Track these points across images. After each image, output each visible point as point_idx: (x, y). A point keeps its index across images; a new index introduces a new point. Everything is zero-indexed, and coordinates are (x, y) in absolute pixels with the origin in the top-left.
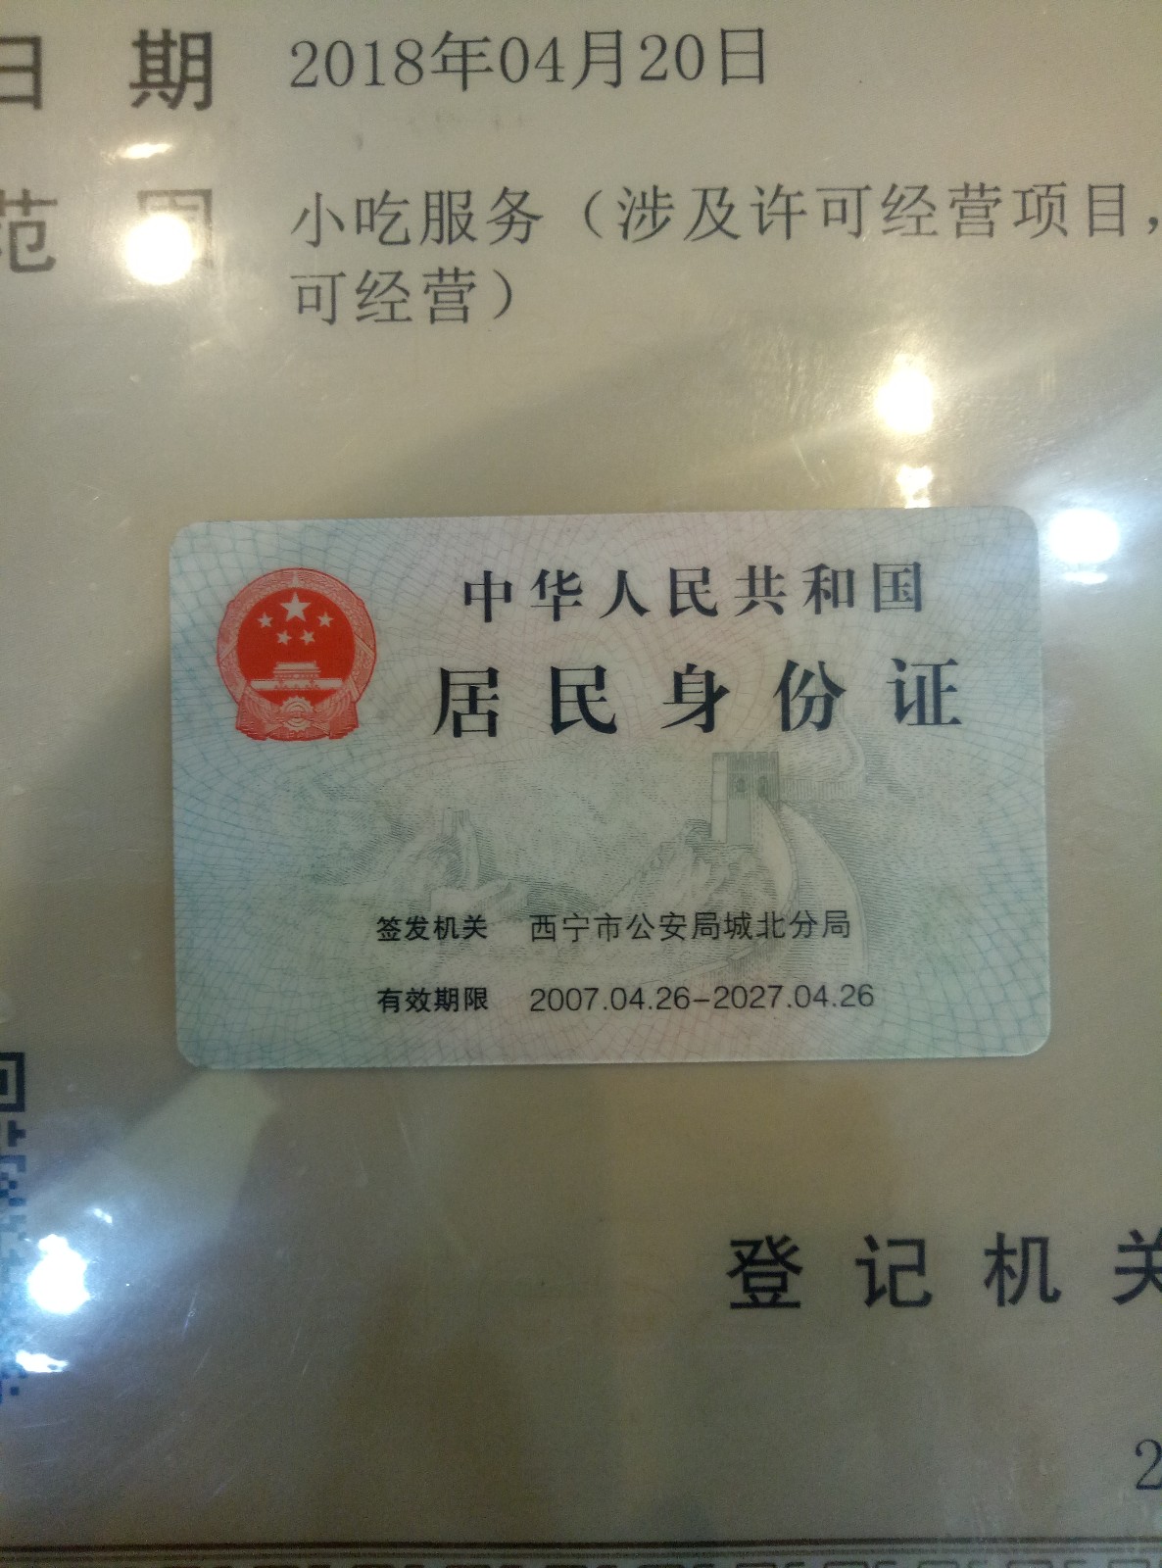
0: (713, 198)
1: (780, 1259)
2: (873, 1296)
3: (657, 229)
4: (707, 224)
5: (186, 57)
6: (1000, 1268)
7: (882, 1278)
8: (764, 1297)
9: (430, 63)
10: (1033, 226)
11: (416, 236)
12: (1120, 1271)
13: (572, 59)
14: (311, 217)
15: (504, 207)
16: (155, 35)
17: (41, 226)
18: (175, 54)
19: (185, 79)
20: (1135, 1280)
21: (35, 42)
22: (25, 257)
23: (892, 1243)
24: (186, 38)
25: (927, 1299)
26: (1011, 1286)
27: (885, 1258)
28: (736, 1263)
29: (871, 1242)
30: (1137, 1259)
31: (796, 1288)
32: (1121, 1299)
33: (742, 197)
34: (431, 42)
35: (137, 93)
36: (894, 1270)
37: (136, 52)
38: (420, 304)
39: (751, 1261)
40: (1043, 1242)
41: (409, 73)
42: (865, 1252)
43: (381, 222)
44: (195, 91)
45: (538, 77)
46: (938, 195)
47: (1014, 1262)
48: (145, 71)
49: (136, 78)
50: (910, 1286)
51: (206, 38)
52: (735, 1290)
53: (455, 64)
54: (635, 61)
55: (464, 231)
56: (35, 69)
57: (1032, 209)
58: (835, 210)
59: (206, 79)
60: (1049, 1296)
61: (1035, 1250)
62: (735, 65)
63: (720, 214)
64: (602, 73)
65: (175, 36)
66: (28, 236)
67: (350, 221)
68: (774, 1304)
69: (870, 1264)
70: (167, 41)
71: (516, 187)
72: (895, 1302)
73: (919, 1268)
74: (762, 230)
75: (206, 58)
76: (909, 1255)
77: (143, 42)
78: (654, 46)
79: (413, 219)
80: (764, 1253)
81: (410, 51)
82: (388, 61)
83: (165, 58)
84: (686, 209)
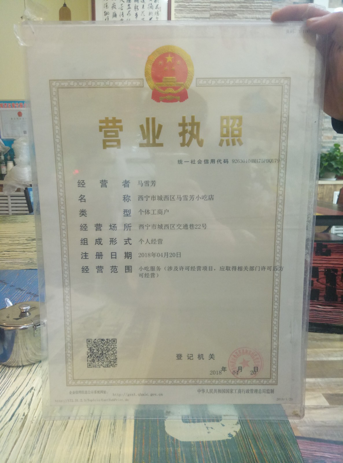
0: (176, 267)
1: (180, 356)
2: (188, 359)
3: (171, 270)
4: (175, 269)
5: (129, 254)
6: (199, 357)
7: (189, 357)
8: (179, 359)
9: (151, 255)
10: (204, 270)
11: (150, 270)
12: (209, 357)
13: (164, 255)
14: (140, 269)
15: (158, 268)
16: (126, 252)
17: (116, 269)
18: (128, 254)
19: (129, 256)
20: (210, 358)
21: (116, 253)
22: (115, 271)
23: (190, 354)
24: (129, 253)
25: (193, 359)
26: (200, 358)
27: (189, 356)
28: (177, 356)
29: (188, 354)
30: (211, 356)
31: (182, 358)
32: (209, 359)
33: (178, 267)
34: (151, 253)
35: (125, 257)
36: (190, 357)
37: (125, 254)
38: (150, 276)
39: (178, 356)
40: (203, 355)
41: (149, 256)
42: (188, 355)
43: (147, 269)
44: (130, 257)
45: (161, 257)
46: (196, 267)
47: (200, 356)
48: (126, 256)
49: (125, 256)
50: (191, 358)
51: (131, 253)
52: (177, 358)
53: (153, 255)
54: (169, 255)
55: (154, 270)
56: (116, 255)
57: (204, 268)
58: (187, 269)
59: (131, 256)
60: (203, 359)
61: (202, 355)
62: (178, 256)
63: (176, 269)
64: (166, 256)
65: (128, 252)
66: (115, 270)
67: (144, 269)
68: (180, 359)
69: (188, 356)
70: (127, 253)
71: (159, 266)
72: (190, 359)
73: (192, 356)
74: (180, 270)
75: (131, 254)
76: (191, 355)
77: (125, 253)
78: (171, 254)
79: (149, 269)
80: (179, 355)
81: (149, 254)
82: (147, 255)
83: (127, 254)
84: (173, 268)
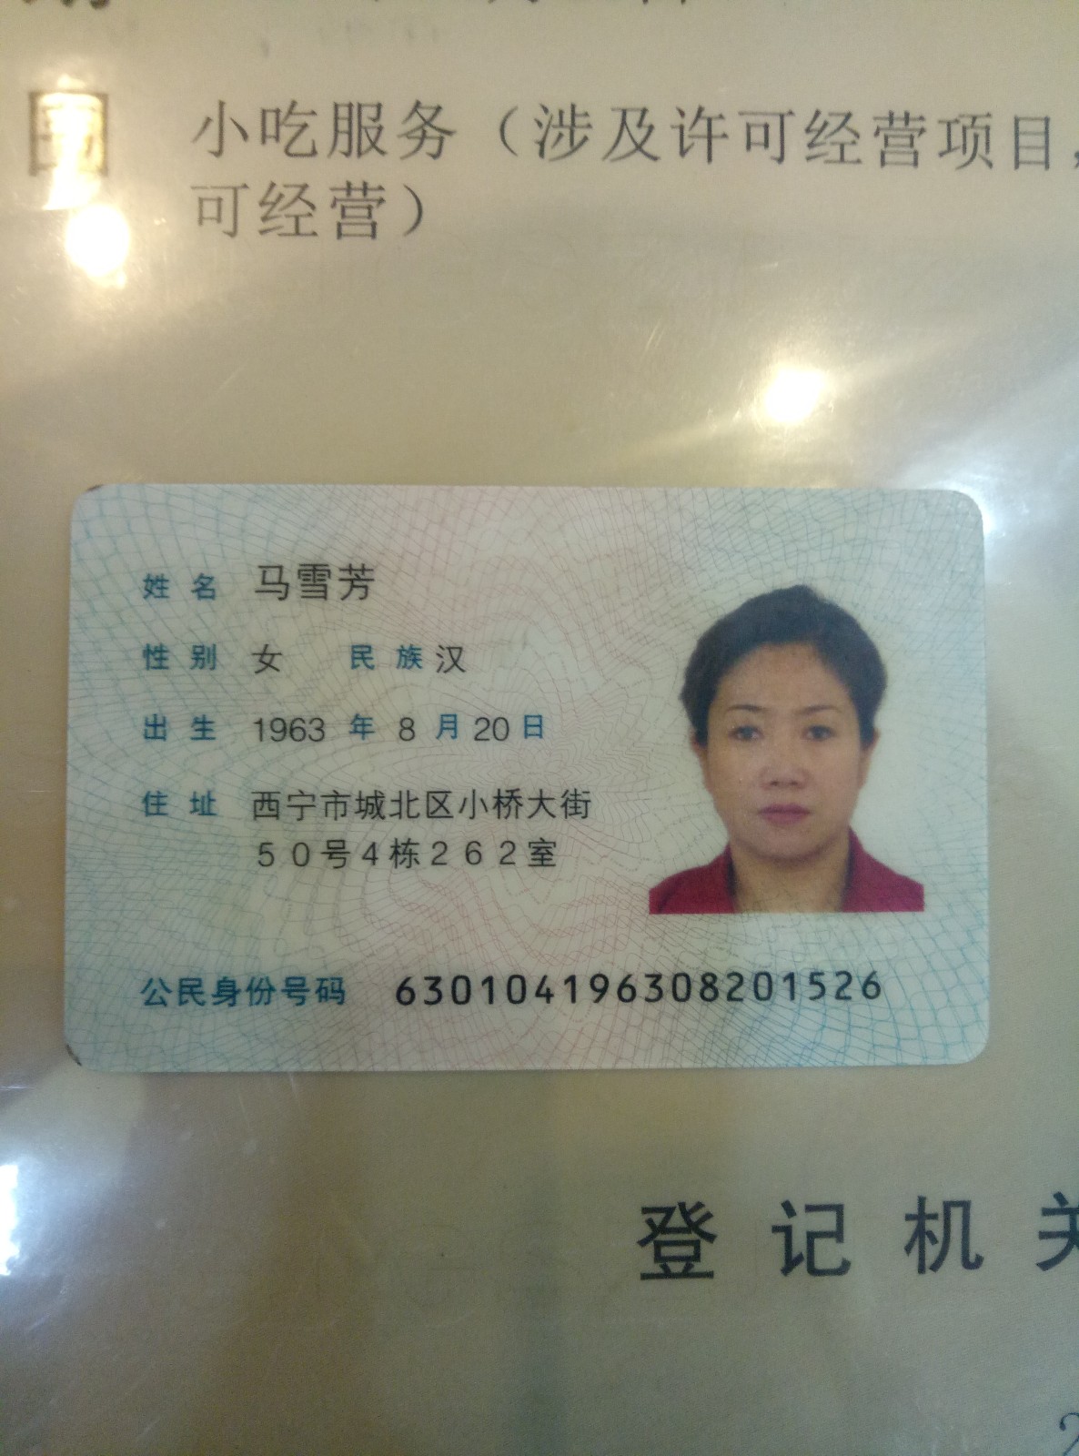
0: (632, 119)
1: (693, 1227)
2: (790, 1264)
3: (574, 148)
4: (626, 145)
6: (921, 1234)
7: (799, 1245)
8: (677, 1267)
10: (956, 158)
11: (324, 148)
12: (1044, 1235)
14: (214, 127)
15: (416, 121)
23: (810, 1208)
25: (845, 1267)
26: (932, 1252)
27: (802, 1224)
28: (647, 1231)
29: (788, 1208)
30: (1061, 1223)
31: (710, 1256)
32: (1045, 1265)
33: (662, 118)
36: (811, 1237)
38: (326, 219)
39: (663, 1229)
40: (965, 1205)
42: (782, 1219)
43: (286, 133)
46: (862, 122)
47: (936, 1227)
50: (827, 1254)
52: (646, 1260)
55: (373, 145)
57: (957, 139)
58: (758, 135)
61: (957, 1214)
63: (639, 135)
67: (254, 133)
68: (686, 1274)
69: (787, 1231)
71: (429, 100)
72: (813, 1271)
73: (838, 1235)
74: (683, 152)
76: (827, 1221)
79: (321, 130)
80: (677, 1220)
84: (604, 129)
